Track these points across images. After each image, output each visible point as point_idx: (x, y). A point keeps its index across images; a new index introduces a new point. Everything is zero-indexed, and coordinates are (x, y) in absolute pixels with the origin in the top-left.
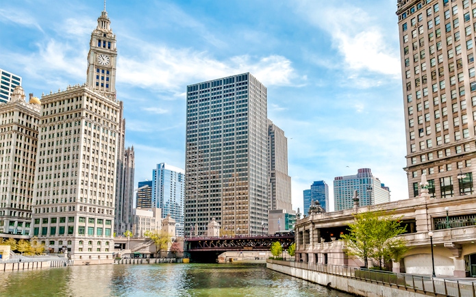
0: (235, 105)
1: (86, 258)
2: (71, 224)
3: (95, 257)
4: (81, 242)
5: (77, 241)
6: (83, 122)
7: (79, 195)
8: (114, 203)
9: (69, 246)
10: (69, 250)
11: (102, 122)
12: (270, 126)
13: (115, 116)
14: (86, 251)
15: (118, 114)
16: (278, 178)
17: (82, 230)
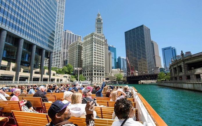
0: (140, 35)
1: (97, 82)
2: (92, 72)
3: (99, 82)
4: (95, 78)
5: (94, 78)
6: (94, 42)
7: (94, 64)
8: (104, 66)
9: (92, 79)
10: (92, 80)
11: (99, 42)
12: (152, 41)
13: (103, 40)
14: (96, 80)
15: (104, 39)
16: (156, 57)
17: (95, 74)
